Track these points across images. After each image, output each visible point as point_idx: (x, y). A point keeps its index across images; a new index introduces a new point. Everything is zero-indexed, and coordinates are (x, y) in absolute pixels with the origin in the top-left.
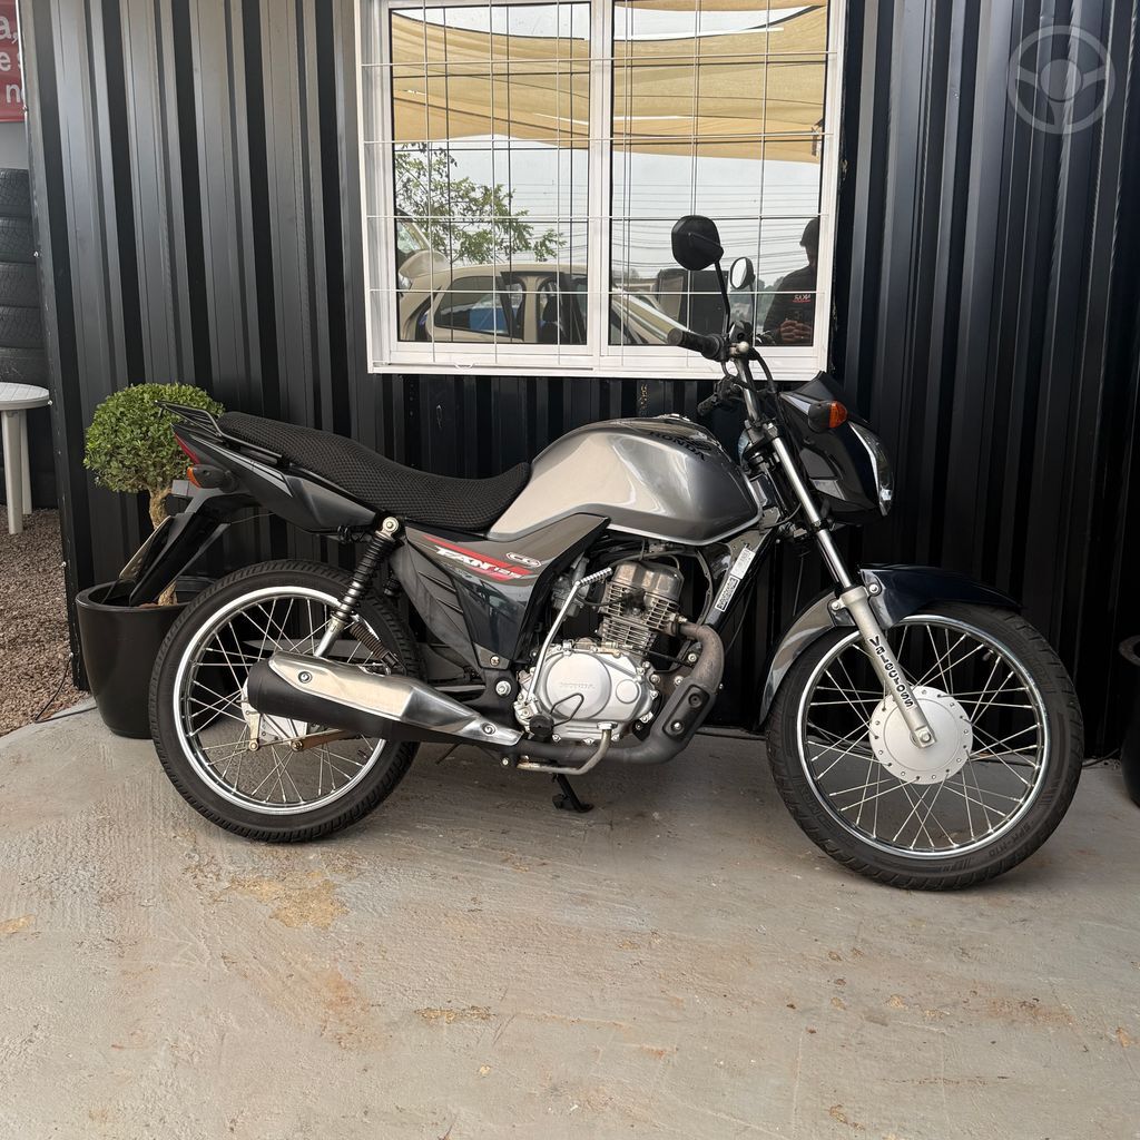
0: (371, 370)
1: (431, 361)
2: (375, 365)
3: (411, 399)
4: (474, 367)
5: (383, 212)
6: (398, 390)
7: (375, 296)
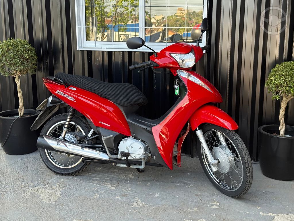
1: (95, 47)
3: (89, 57)
4: (107, 48)
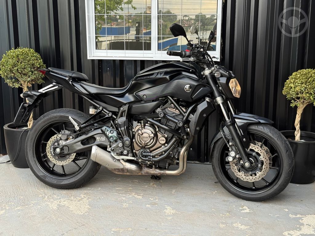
0: (89, 58)
1: (106, 55)
2: (90, 57)
3: (100, 66)
4: (119, 57)
5: (91, 13)
6: (96, 64)
7: (90, 37)
